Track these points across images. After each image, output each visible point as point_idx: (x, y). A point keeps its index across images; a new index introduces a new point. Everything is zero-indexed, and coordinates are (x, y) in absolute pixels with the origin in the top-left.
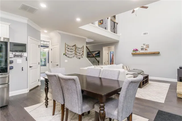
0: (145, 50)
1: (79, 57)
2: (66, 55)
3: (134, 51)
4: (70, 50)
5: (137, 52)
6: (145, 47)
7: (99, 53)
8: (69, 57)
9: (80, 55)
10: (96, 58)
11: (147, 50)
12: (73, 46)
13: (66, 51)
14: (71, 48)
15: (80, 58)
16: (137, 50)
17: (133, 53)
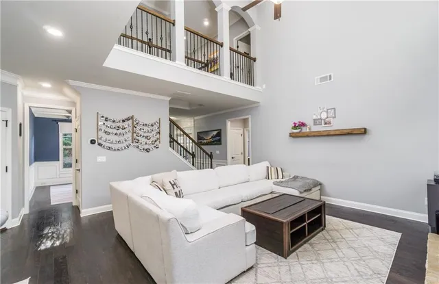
0: (326, 124)
1: (146, 147)
2: (100, 145)
3: (295, 127)
4: (115, 131)
5: (305, 130)
6: (324, 116)
7: (219, 134)
8: (109, 148)
9: (148, 142)
10: (202, 147)
11: (330, 123)
12: (123, 121)
13: (101, 134)
14: (118, 124)
15: (148, 150)
16: (303, 125)
17: (293, 133)
